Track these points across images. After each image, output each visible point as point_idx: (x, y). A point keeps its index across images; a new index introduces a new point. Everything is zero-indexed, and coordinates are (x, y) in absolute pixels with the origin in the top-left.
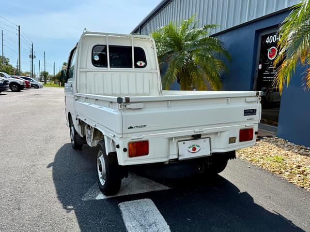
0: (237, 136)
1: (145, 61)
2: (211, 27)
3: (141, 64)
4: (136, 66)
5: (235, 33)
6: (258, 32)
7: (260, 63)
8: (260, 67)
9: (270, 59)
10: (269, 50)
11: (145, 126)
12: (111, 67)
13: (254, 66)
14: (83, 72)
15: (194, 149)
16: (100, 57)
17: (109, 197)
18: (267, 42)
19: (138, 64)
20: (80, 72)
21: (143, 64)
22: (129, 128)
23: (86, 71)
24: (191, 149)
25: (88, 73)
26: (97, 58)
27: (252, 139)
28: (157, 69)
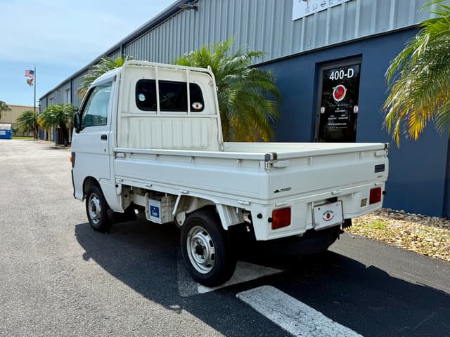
0: (368, 197)
1: (202, 102)
2: (256, 55)
3: (197, 106)
4: (193, 110)
5: (285, 64)
6: (319, 65)
7: (322, 106)
8: (323, 110)
9: (337, 100)
10: (335, 89)
11: (289, 189)
12: (161, 110)
13: (315, 109)
14: (124, 117)
15: (328, 216)
16: (146, 97)
17: (215, 289)
18: (332, 78)
19: (194, 106)
20: (122, 117)
21: (200, 106)
22: (275, 192)
23: (128, 117)
24: (326, 215)
25: (132, 120)
26: (142, 98)
27: (380, 200)
28: (216, 114)
